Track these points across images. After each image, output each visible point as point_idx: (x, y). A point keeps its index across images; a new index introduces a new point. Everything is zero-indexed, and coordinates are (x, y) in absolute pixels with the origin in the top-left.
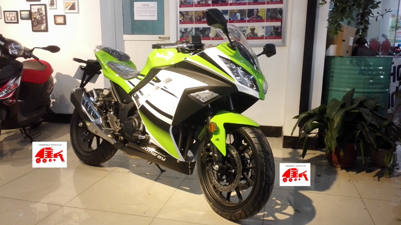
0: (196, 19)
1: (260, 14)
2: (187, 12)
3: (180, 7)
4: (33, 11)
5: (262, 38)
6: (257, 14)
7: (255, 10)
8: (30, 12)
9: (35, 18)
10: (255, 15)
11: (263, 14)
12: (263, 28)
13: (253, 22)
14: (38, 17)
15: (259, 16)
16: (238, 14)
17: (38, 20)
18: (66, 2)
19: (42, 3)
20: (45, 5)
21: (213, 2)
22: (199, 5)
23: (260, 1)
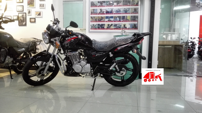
0: (98, 20)
1: (128, 18)
2: (94, 17)
5: (129, 29)
6: (126, 18)
7: (126, 16)
8: (18, 16)
9: (20, 19)
10: (126, 19)
11: (129, 18)
12: (129, 24)
13: (124, 22)
15: (128, 19)
16: (118, 18)
18: (36, 12)
19: (24, 12)
20: (26, 13)
21: (106, 13)
22: (100, 13)
23: (128, 12)
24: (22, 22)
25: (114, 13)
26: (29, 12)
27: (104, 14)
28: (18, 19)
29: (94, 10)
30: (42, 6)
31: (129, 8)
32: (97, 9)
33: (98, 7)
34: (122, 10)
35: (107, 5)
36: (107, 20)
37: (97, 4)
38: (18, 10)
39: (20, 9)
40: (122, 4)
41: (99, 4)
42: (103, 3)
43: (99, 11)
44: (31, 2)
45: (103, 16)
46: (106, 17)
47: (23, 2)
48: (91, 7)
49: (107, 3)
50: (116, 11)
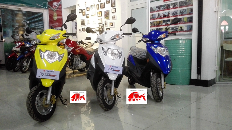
0: (157, 25)
1: (184, 20)
2: (153, 22)
5: (186, 31)
6: (183, 20)
7: (182, 18)
11: (186, 20)
12: (186, 26)
15: (184, 21)
18: (110, 23)
19: (103, 24)
20: (104, 25)
21: (163, 17)
22: (158, 18)
23: (184, 14)
24: (101, 32)
25: (171, 16)
26: (106, 24)
27: (162, 18)
28: (99, 30)
29: (152, 15)
30: (114, 17)
31: (185, 9)
32: (155, 14)
33: (157, 11)
34: (178, 12)
35: (164, 9)
36: (164, 24)
37: (155, 9)
38: (99, 23)
39: (100, 21)
40: (178, 5)
41: (157, 9)
42: (161, 8)
43: (157, 16)
44: (107, 16)
45: (160, 20)
46: (163, 21)
47: (102, 16)
48: (150, 13)
49: (164, 7)
50: (173, 13)
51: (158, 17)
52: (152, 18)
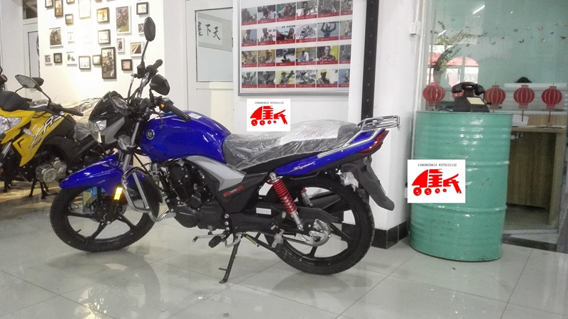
0: (259, 60)
1: (332, 53)
2: (250, 52)
3: (243, 45)
4: (104, 55)
5: (335, 85)
6: (329, 53)
7: (327, 48)
8: (101, 56)
9: (105, 64)
10: (326, 54)
12: (336, 71)
13: (324, 64)
14: (108, 62)
15: (331, 56)
16: (306, 54)
17: (107, 66)
18: (132, 45)
19: (112, 46)
21: (278, 39)
22: (263, 42)
23: (332, 35)
24: (107, 70)
29: (249, 32)
30: (143, 28)
31: (335, 23)
32: (256, 30)
34: (316, 30)
38: (101, 42)
39: (104, 38)
41: (260, 16)
42: (271, 13)
44: (123, 22)
46: (277, 51)
47: (108, 21)
48: (242, 24)
49: (280, 12)
51: (262, 40)
52: (248, 40)
